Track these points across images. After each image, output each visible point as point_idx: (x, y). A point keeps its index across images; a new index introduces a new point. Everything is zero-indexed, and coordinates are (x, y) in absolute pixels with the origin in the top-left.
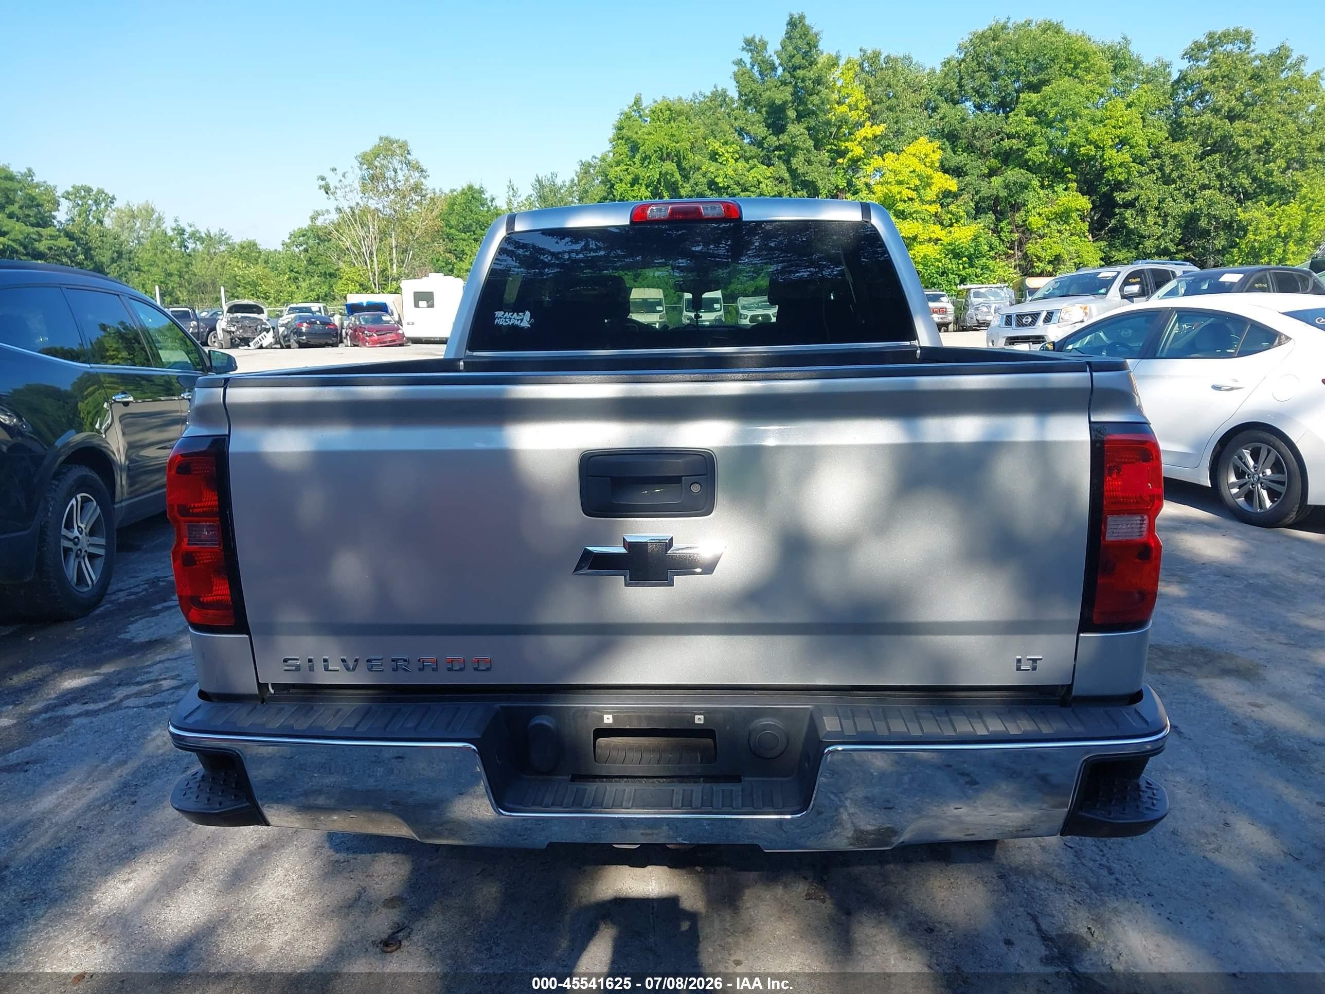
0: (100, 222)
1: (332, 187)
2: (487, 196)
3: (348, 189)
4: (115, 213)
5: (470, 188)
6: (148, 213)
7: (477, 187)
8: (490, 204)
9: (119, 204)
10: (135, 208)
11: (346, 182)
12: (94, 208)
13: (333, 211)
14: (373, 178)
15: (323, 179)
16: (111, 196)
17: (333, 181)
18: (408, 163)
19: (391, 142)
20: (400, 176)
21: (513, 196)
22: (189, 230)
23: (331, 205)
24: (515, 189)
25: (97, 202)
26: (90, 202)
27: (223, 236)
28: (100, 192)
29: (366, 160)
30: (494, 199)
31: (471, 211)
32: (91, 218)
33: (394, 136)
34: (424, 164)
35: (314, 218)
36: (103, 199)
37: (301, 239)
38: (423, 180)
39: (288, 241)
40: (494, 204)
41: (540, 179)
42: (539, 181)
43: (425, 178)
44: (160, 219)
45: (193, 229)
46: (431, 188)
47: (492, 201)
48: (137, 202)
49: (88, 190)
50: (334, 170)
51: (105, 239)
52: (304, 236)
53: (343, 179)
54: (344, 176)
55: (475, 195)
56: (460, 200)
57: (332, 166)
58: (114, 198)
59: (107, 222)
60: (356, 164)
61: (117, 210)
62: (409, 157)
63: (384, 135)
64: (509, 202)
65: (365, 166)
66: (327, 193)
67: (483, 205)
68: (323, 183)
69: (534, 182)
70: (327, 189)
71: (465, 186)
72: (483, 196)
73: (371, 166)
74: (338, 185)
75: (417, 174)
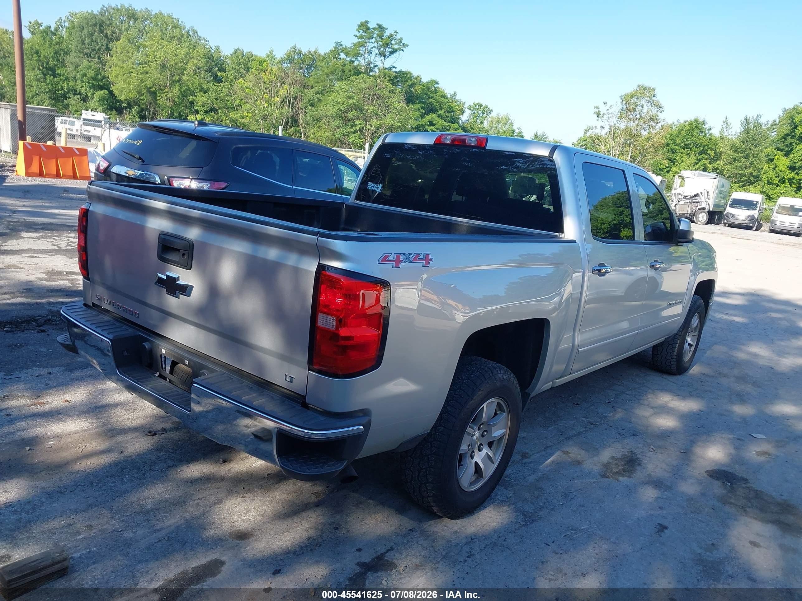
0: (482, 123)
1: (601, 113)
2: (707, 126)
3: (611, 115)
4: (490, 119)
5: (696, 121)
6: (506, 120)
7: (701, 120)
8: (707, 132)
9: (493, 114)
10: (500, 117)
11: (611, 111)
12: (481, 115)
13: (599, 128)
14: (628, 110)
15: (598, 108)
16: (491, 109)
17: (603, 110)
18: (652, 102)
19: (645, 89)
20: (645, 110)
21: (726, 128)
22: (517, 131)
23: (599, 123)
24: (729, 123)
25: (483, 113)
26: (480, 112)
27: (544, 136)
28: (486, 107)
29: (626, 99)
30: (711, 129)
31: (692, 136)
32: (478, 120)
33: (647, 85)
34: (662, 103)
35: (586, 131)
36: (486, 110)
37: (584, 142)
38: (659, 113)
39: (576, 143)
40: (710, 132)
41: (748, 118)
42: (746, 119)
43: (661, 112)
44: (511, 125)
45: (519, 131)
46: (662, 119)
47: (709, 130)
48: (502, 114)
49: (480, 106)
50: (605, 103)
51: (481, 132)
52: (585, 140)
53: (609, 109)
54: (610, 107)
55: (698, 126)
56: (687, 128)
57: (605, 101)
58: (492, 111)
59: (485, 123)
60: (620, 100)
61: (492, 118)
62: (654, 98)
63: (641, 84)
64: (722, 131)
65: (624, 103)
66: (598, 117)
67: (702, 132)
68: (597, 110)
69: (743, 119)
70: (598, 115)
71: (693, 119)
72: (704, 126)
73: (627, 102)
74: (606, 112)
75: (656, 109)
